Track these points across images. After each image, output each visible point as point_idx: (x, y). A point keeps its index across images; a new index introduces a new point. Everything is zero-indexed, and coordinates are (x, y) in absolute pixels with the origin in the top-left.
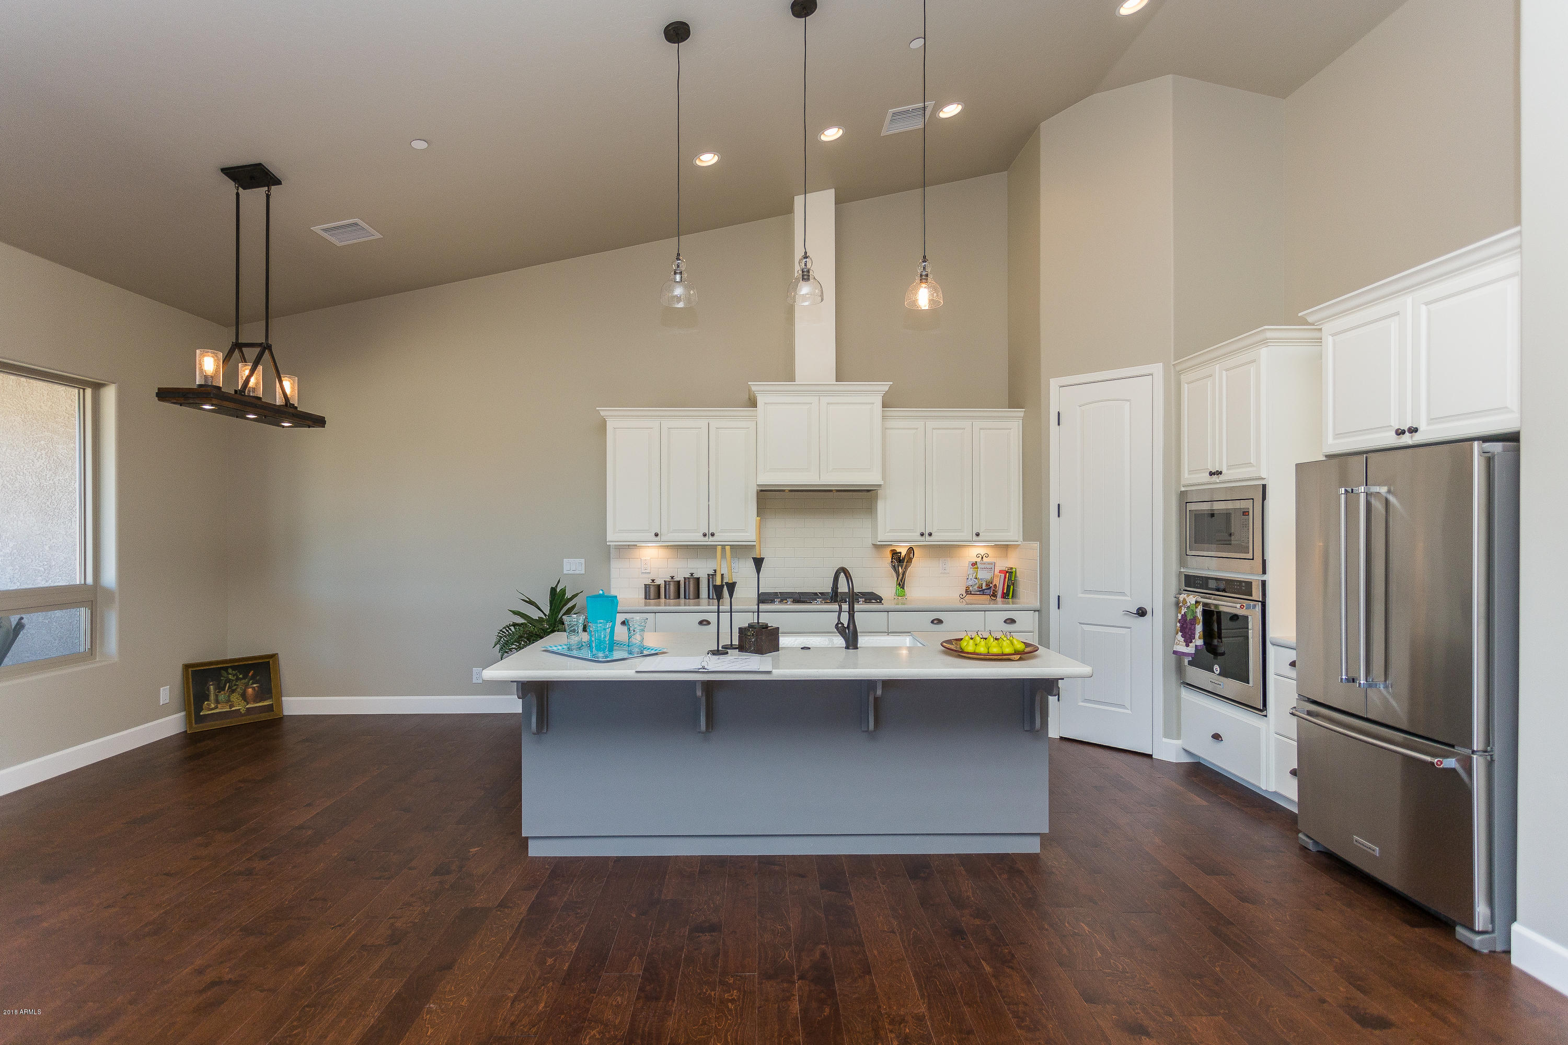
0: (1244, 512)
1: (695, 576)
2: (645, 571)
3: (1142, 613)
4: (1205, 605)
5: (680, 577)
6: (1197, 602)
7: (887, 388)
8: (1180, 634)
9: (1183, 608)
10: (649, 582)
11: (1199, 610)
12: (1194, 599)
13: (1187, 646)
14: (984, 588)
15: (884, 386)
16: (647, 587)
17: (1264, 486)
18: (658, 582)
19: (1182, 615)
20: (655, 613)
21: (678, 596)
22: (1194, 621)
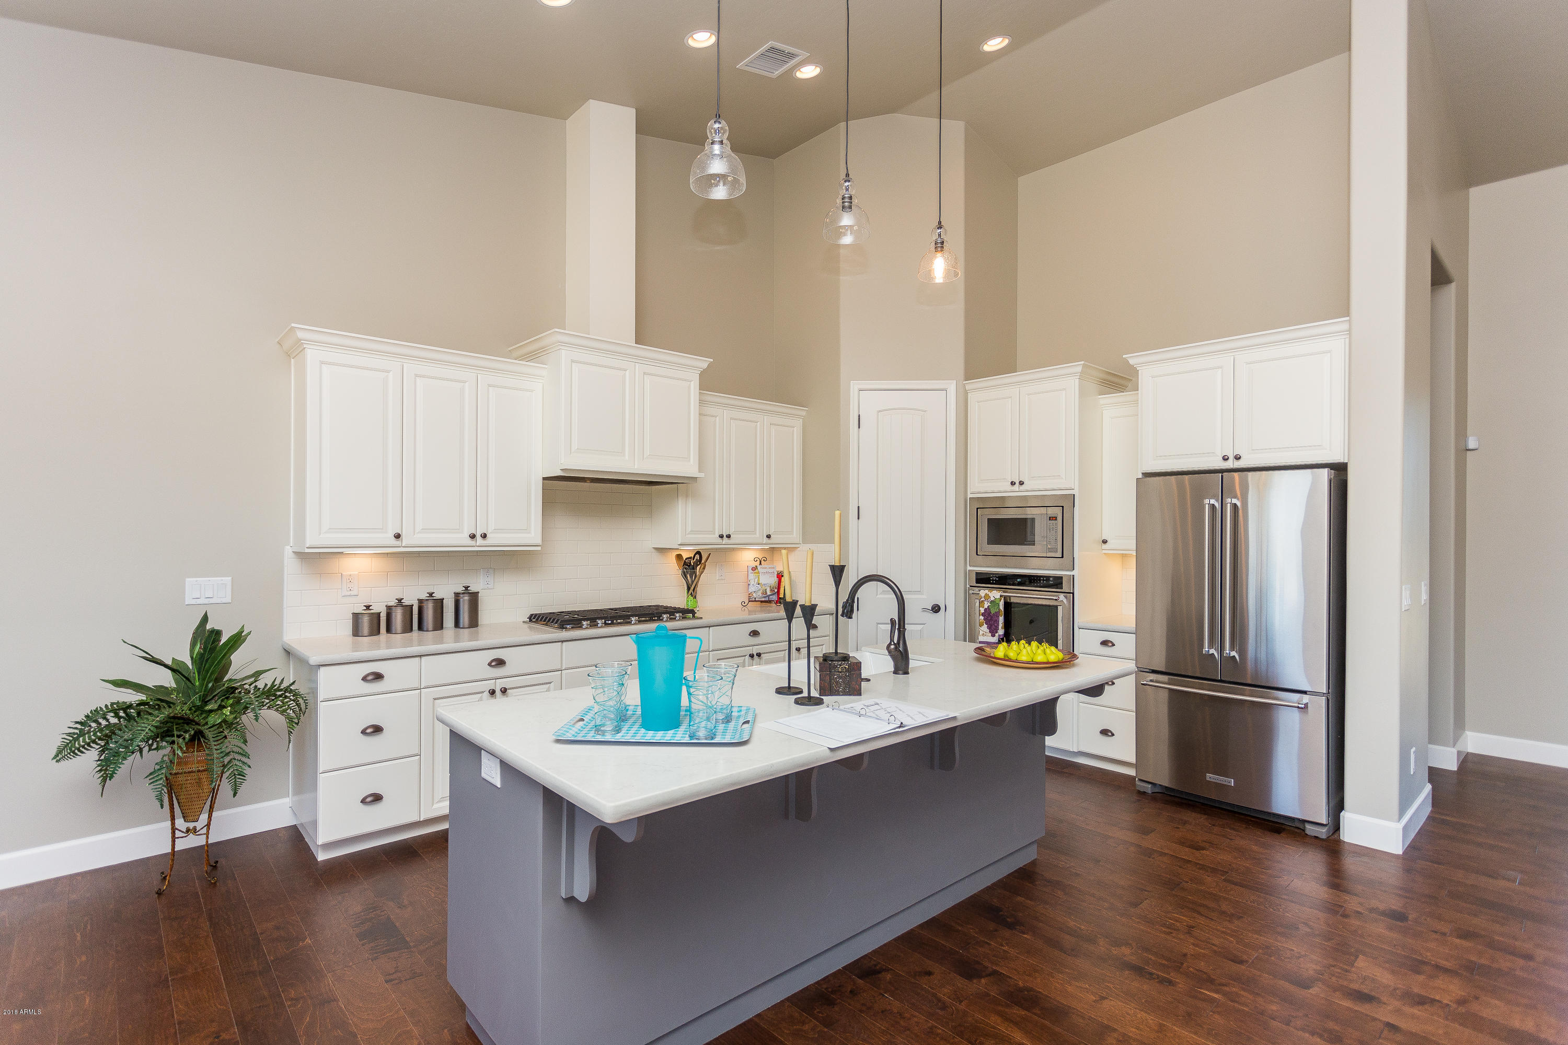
0: (1050, 518)
1: (437, 596)
2: (349, 593)
3: (936, 609)
4: (1005, 597)
5: (411, 599)
6: (1001, 596)
7: (705, 365)
8: (985, 626)
9: (986, 603)
10: (360, 609)
11: (1002, 603)
12: (999, 594)
13: (993, 636)
14: (769, 593)
15: (703, 363)
16: (356, 617)
17: (1074, 495)
18: (375, 609)
19: (985, 610)
20: (420, 656)
21: (408, 628)
22: (997, 614)
